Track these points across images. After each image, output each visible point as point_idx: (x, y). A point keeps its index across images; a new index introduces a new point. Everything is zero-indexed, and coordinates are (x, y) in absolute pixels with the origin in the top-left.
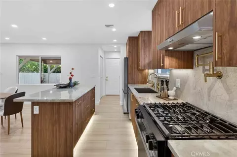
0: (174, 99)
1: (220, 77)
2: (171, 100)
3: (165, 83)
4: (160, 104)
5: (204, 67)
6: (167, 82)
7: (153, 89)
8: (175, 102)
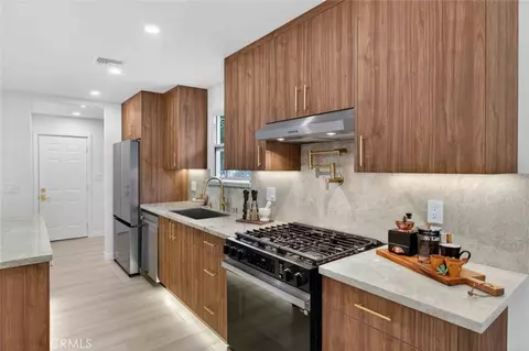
0: (270, 221)
1: (340, 181)
2: (264, 223)
3: (250, 194)
4: (248, 232)
5: (317, 171)
6: (254, 193)
7: (208, 208)
8: (269, 225)
